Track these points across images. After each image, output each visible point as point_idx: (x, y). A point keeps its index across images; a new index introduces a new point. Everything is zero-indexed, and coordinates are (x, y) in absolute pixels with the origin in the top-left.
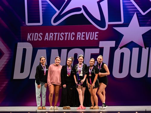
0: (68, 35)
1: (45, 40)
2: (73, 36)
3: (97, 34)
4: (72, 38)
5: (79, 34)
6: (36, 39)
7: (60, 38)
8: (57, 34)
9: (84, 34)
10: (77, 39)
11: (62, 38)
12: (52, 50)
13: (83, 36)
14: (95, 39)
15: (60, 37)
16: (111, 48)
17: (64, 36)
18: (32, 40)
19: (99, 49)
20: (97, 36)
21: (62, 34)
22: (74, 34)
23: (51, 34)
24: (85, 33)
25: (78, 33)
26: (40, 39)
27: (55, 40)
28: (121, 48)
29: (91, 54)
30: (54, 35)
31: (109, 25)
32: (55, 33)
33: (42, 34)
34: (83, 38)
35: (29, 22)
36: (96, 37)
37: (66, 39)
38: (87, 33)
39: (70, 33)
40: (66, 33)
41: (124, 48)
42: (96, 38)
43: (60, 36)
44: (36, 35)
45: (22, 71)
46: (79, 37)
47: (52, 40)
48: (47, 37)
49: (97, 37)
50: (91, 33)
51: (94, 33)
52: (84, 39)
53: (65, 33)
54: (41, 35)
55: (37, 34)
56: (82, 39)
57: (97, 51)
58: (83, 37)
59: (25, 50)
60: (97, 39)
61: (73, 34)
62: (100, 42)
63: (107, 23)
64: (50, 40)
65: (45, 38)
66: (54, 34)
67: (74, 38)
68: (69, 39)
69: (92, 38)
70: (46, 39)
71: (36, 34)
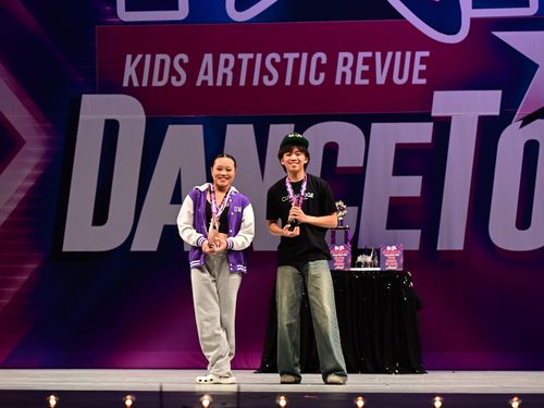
0: (297, 62)
1: (199, 84)
2: (320, 67)
3: (423, 60)
4: (317, 78)
5: (346, 60)
6: (160, 79)
7: (266, 78)
8: (249, 60)
9: (366, 61)
10: (338, 82)
11: (271, 78)
12: (229, 126)
13: (361, 68)
14: (416, 81)
15: (264, 71)
16: (484, 121)
17: (281, 67)
18: (145, 84)
19: (431, 124)
20: (424, 67)
21: (273, 60)
22: (324, 61)
23: (223, 57)
24: (369, 54)
25: (342, 55)
26: (179, 79)
27: (242, 82)
28: (527, 120)
29: (397, 145)
30: (238, 63)
31: (474, 21)
32: (240, 56)
33: (186, 59)
34: (364, 75)
35: (129, 8)
36: (420, 71)
37: (288, 82)
38: (378, 55)
39: (305, 55)
40: (291, 57)
41: (538, 121)
42: (420, 77)
43: (266, 69)
44: (163, 62)
45: (100, 217)
46: (344, 74)
47: (229, 83)
48: (206, 73)
49: (422, 74)
50: (398, 54)
51: (408, 54)
52: (366, 82)
53: (286, 55)
54: (181, 61)
55: (167, 58)
56: (359, 81)
57: (421, 133)
58: (363, 72)
59: (112, 128)
60: (423, 81)
61: (319, 59)
62: (435, 93)
63: (468, 12)
64: (219, 83)
65: (201, 77)
66: (236, 57)
67: (322, 75)
68: (301, 82)
69: (401, 77)
70: (206, 78)
71: (159, 57)
